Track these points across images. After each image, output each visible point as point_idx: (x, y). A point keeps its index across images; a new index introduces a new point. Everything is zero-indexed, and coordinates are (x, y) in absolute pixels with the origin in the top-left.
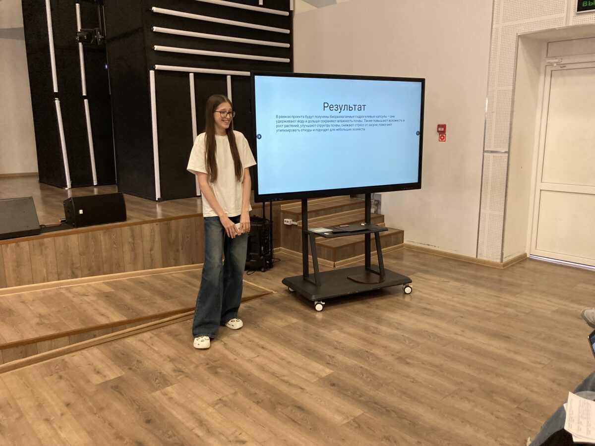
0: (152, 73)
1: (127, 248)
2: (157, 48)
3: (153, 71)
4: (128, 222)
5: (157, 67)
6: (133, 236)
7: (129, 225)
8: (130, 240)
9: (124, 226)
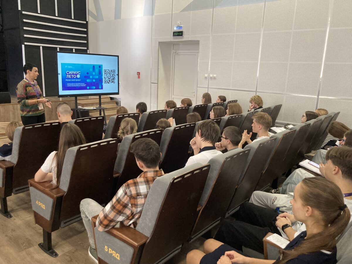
0: (23, 46)
1: (11, 113)
2: (25, 36)
3: (24, 45)
4: (11, 103)
5: (26, 43)
6: (14, 109)
7: (12, 104)
8: (13, 110)
9: (10, 105)
